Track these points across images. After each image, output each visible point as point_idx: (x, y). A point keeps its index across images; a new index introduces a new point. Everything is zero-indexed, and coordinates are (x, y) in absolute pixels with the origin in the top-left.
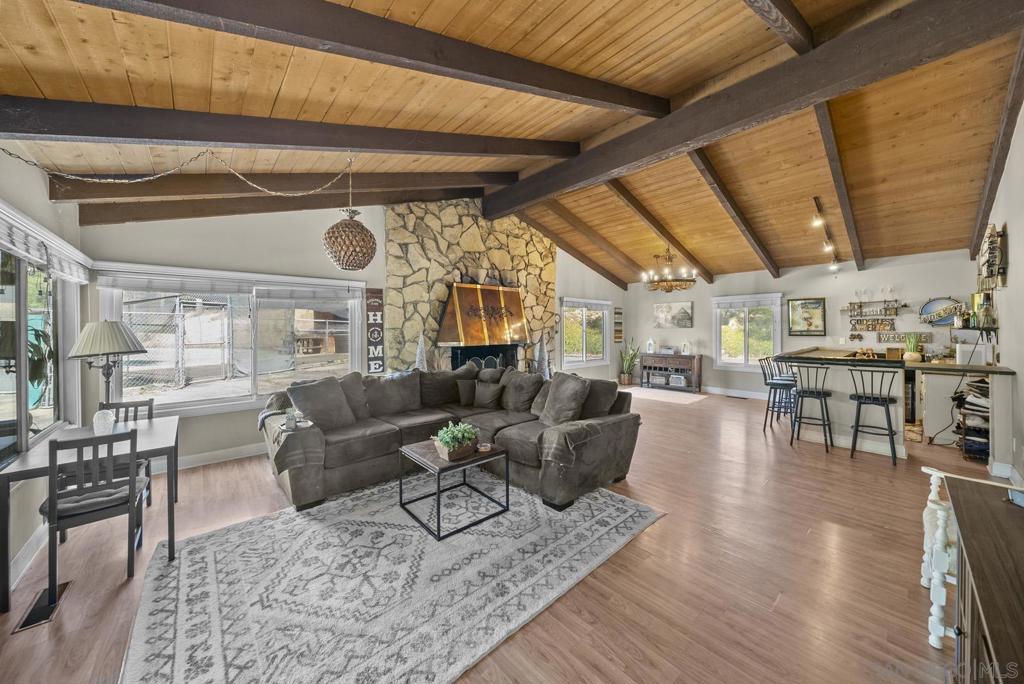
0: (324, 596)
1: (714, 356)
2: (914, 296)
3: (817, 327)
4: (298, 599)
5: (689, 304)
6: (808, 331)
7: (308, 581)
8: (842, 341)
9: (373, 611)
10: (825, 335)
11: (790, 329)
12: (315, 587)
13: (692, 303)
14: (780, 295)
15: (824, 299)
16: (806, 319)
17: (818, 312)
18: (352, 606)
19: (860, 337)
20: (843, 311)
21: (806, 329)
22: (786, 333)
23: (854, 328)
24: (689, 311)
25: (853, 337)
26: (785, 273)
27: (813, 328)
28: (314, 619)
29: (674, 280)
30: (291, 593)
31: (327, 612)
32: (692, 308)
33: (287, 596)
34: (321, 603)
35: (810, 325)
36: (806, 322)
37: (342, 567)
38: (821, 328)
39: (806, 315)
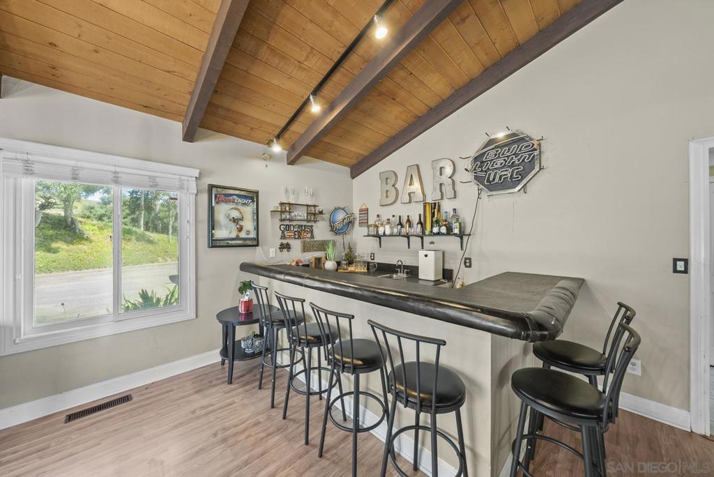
3: (248, 232)
6: (237, 238)
8: (271, 254)
10: (257, 245)
11: (211, 235)
14: (197, 173)
15: (257, 193)
16: (235, 220)
17: (248, 211)
19: (288, 247)
20: (273, 212)
21: (233, 235)
22: (204, 241)
23: (283, 237)
25: (282, 247)
26: (206, 137)
27: (243, 235)
35: (240, 229)
36: (233, 225)
38: (253, 235)
39: (235, 214)
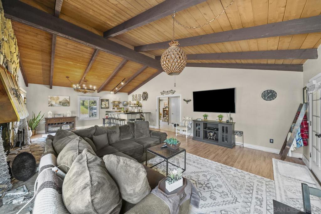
0: (221, 186)
1: (78, 116)
2: (122, 101)
4: (227, 191)
5: (68, 97)
7: (220, 193)
8: (111, 110)
9: (217, 175)
11: (101, 107)
12: (220, 190)
13: (69, 97)
14: (99, 97)
15: (109, 100)
16: (105, 104)
17: (107, 103)
18: (219, 179)
19: (114, 109)
20: (111, 103)
23: (113, 107)
24: (68, 100)
25: (113, 109)
28: (228, 184)
29: (87, 89)
30: (227, 195)
31: (224, 183)
32: (69, 99)
33: (229, 195)
34: (223, 185)
35: (106, 106)
37: (209, 188)
38: (108, 107)
